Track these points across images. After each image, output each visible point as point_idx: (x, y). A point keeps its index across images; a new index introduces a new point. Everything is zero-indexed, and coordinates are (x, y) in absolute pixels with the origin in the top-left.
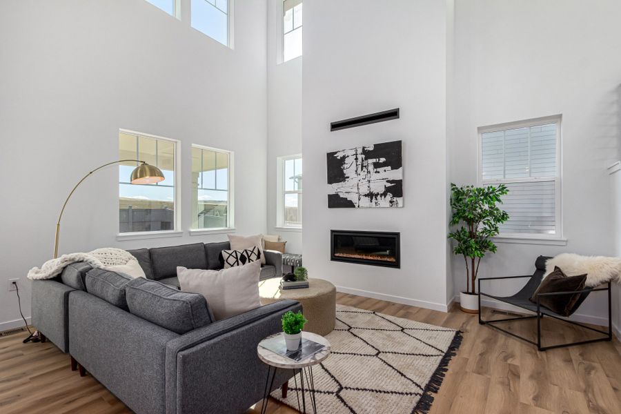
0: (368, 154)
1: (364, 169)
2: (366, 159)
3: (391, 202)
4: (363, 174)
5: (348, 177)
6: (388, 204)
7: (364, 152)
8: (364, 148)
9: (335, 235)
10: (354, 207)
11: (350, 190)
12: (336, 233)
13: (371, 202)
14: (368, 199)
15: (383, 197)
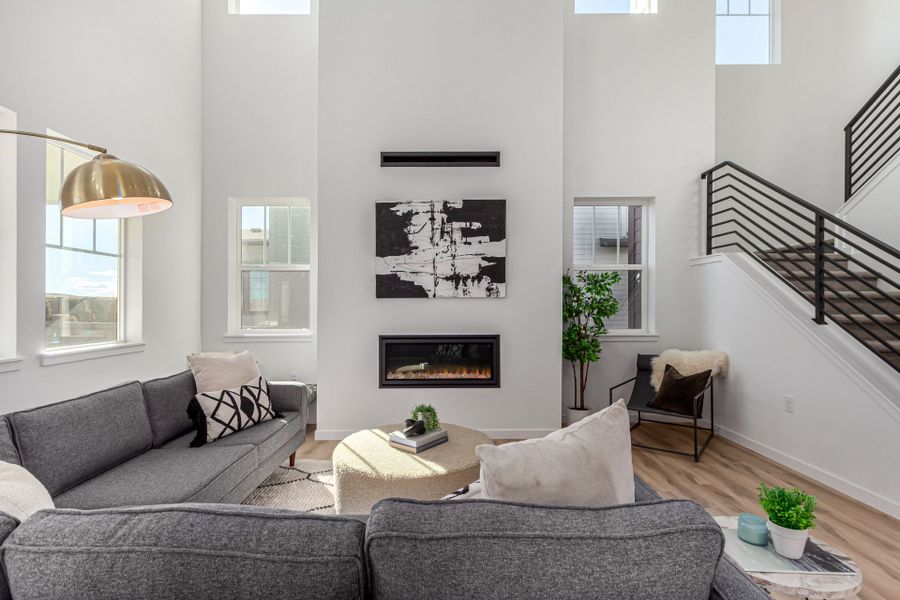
0: (452, 214)
1: (446, 237)
2: (450, 220)
3: (489, 290)
4: (443, 245)
5: (416, 248)
6: (484, 294)
7: (446, 209)
8: (445, 203)
9: (387, 344)
10: (426, 296)
11: (419, 269)
12: (388, 341)
13: (456, 288)
14: (450, 285)
15: (476, 282)
